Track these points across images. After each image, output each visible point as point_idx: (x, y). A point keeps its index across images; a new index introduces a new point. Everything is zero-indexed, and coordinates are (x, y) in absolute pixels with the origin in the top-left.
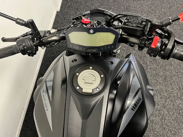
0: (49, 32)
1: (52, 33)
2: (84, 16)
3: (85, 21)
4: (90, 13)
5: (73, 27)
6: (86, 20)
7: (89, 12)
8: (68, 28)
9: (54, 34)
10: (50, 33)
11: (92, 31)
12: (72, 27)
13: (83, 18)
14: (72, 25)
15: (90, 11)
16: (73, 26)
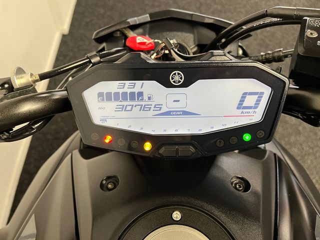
0: (6, 86)
1: (18, 89)
2: (133, 27)
3: (138, 41)
4: (149, 20)
5: (100, 62)
6: (139, 39)
7: (146, 18)
8: (82, 67)
9: (26, 93)
10: (11, 89)
11: (177, 77)
12: (94, 64)
13: (131, 34)
14: (95, 56)
15: (151, 15)
16: (98, 59)
